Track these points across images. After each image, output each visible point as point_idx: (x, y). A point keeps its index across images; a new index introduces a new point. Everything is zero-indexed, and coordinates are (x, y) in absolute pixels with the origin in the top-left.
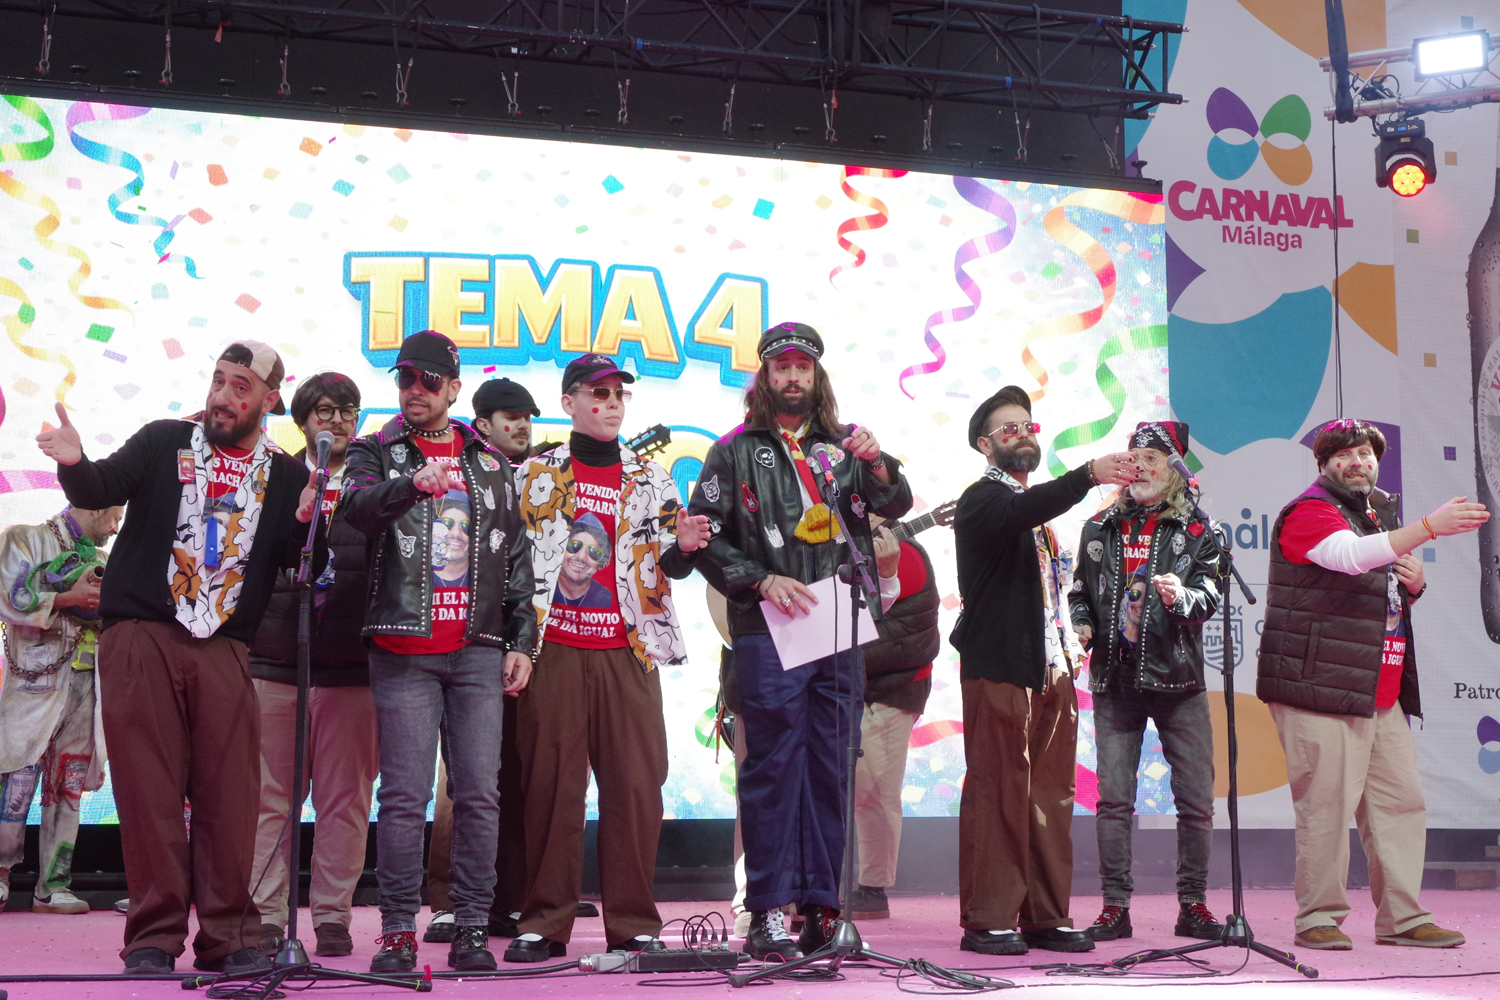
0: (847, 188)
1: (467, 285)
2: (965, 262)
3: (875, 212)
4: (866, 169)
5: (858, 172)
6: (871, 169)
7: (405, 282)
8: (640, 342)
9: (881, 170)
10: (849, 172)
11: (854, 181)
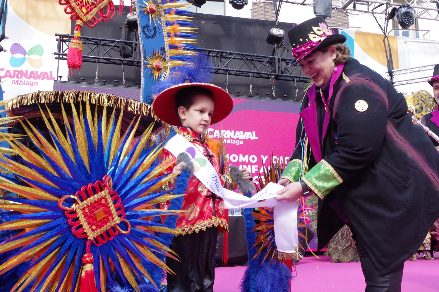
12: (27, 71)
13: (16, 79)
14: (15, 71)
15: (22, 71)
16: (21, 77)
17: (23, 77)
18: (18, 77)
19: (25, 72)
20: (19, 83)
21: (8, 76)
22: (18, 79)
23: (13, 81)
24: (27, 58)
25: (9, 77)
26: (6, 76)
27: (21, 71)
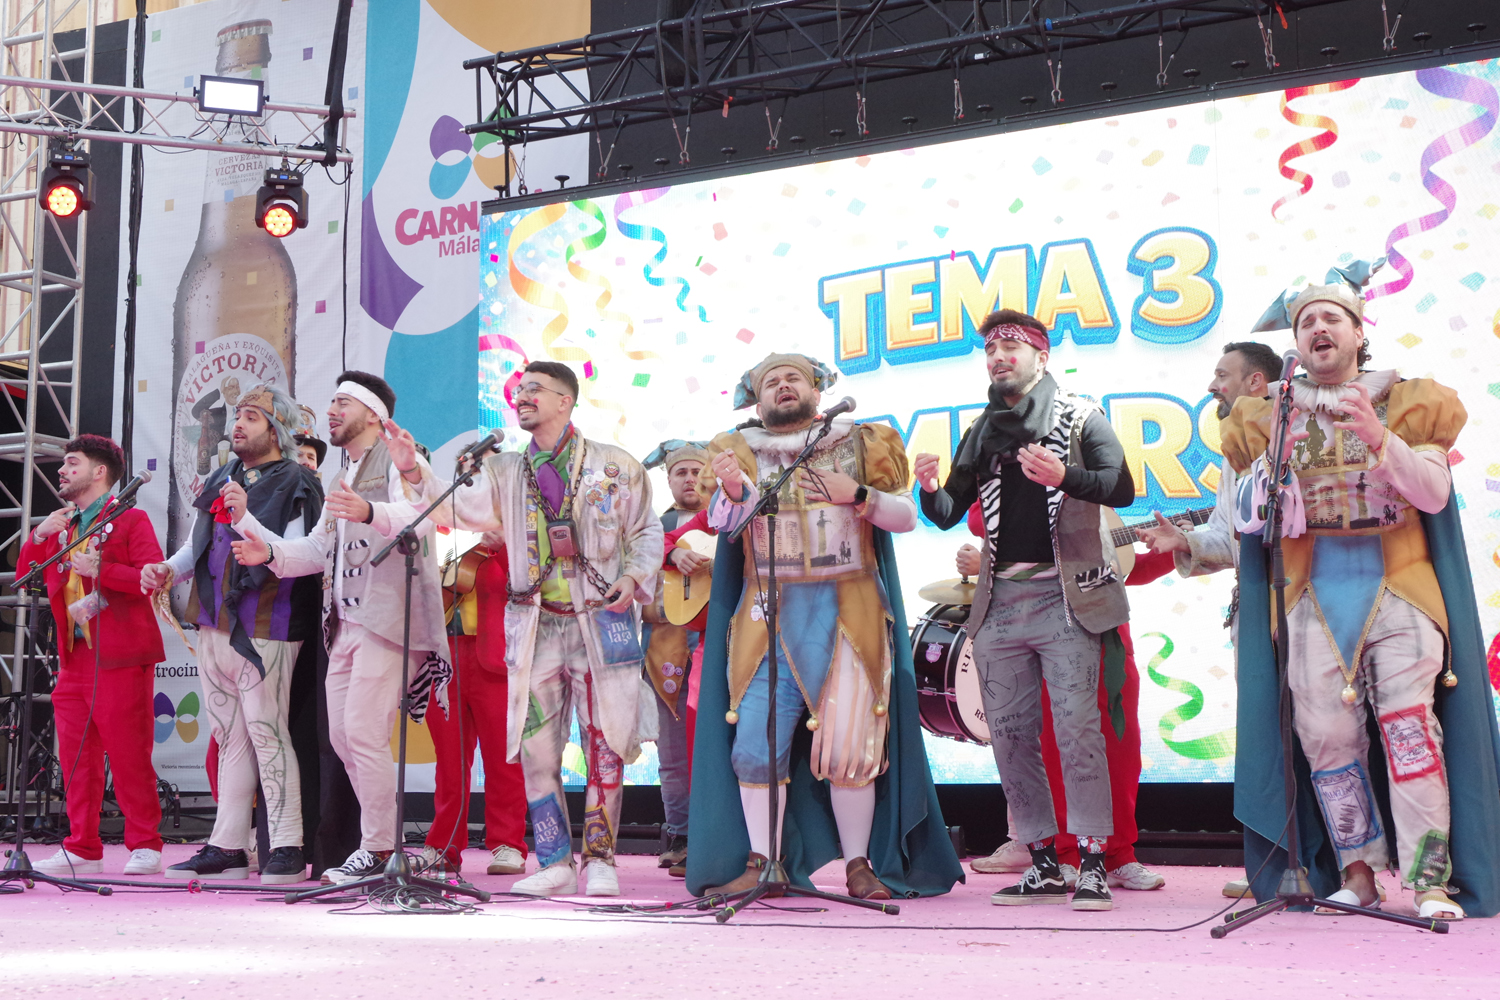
0: (1289, 115)
1: (917, 289)
2: (1433, 162)
3: (1323, 131)
4: (1309, 87)
5: (1301, 94)
6: (1317, 87)
7: (867, 295)
8: (1075, 314)
9: (1327, 85)
10: (1290, 97)
11: (1295, 104)
12: (474, 204)
13: (447, 238)
14: (445, 211)
15: (462, 207)
16: (461, 229)
17: (466, 225)
18: (453, 232)
19: (469, 209)
20: (456, 247)
21: (428, 232)
22: (453, 237)
23: (442, 244)
24: (472, 160)
25: (430, 236)
26: (422, 232)
27: (460, 206)
